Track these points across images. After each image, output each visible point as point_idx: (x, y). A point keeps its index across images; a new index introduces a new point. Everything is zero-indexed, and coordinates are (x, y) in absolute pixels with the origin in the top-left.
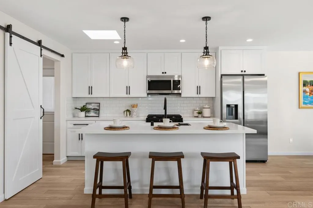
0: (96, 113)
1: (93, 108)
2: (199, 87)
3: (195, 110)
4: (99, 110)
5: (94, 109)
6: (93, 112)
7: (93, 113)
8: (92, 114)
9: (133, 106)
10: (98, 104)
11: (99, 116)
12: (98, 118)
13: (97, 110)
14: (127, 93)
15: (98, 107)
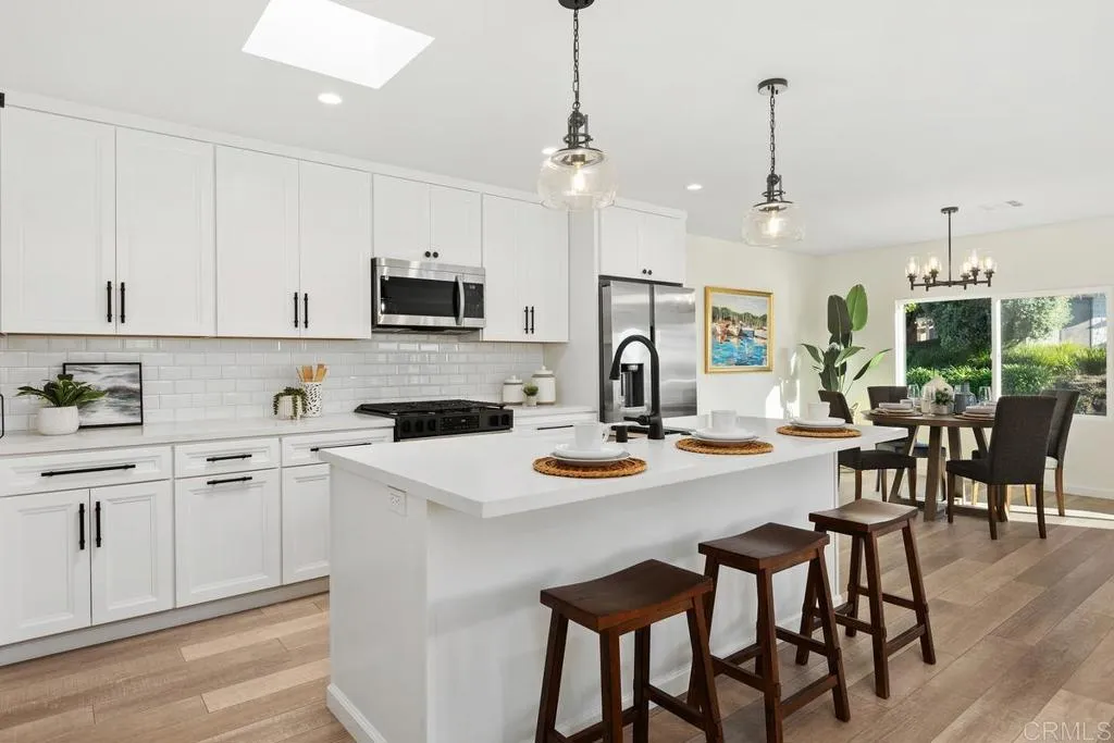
0: (125, 409)
1: (105, 385)
2: (530, 309)
3: (506, 384)
4: (139, 394)
5: (112, 391)
6: (111, 405)
7: (111, 410)
8: (103, 413)
9: (308, 375)
10: (136, 370)
11: (141, 424)
12: (136, 430)
13: (131, 396)
14: (296, 322)
15: (134, 382)
